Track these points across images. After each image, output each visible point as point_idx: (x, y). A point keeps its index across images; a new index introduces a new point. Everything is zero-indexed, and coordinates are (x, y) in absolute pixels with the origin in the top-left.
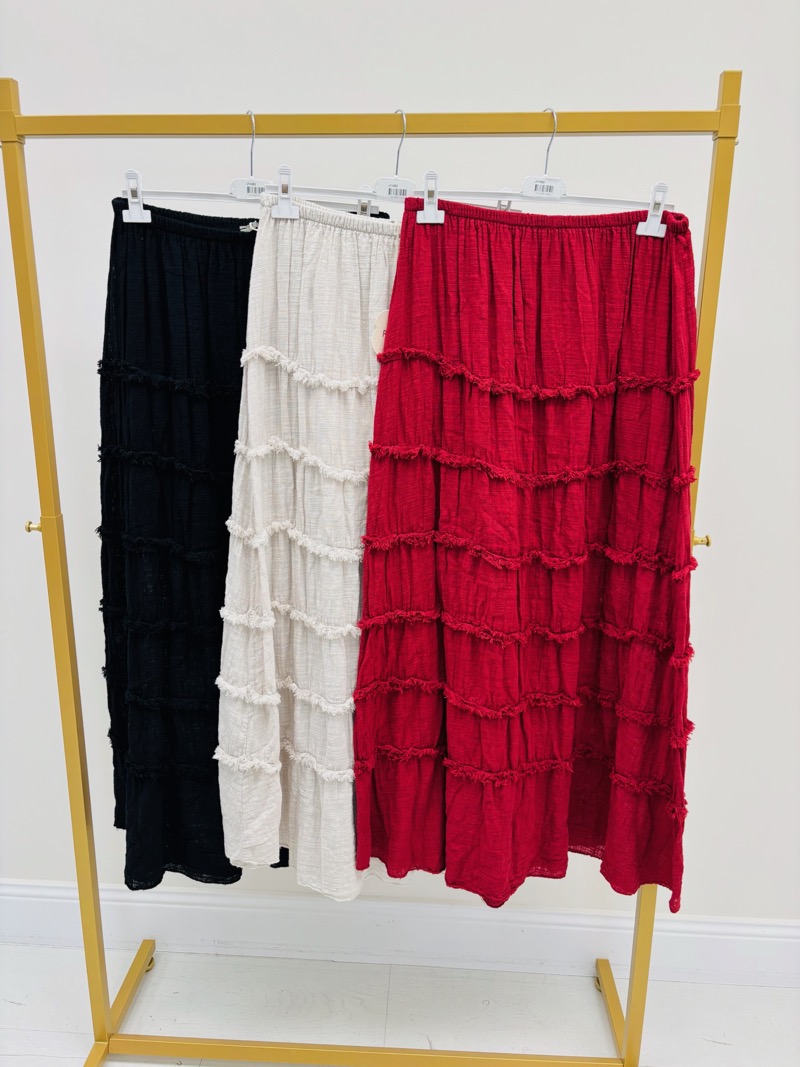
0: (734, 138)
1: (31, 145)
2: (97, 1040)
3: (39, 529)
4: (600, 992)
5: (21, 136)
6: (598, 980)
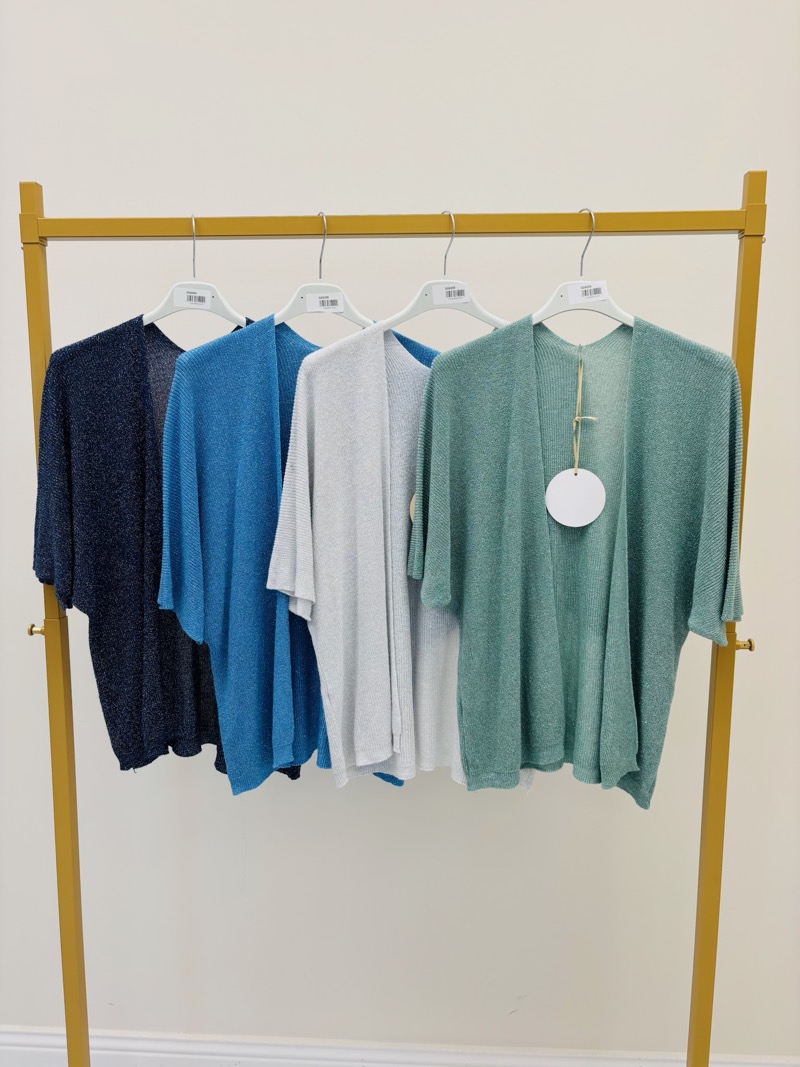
0: (761, 236)
3: (42, 632)
5: (45, 239)
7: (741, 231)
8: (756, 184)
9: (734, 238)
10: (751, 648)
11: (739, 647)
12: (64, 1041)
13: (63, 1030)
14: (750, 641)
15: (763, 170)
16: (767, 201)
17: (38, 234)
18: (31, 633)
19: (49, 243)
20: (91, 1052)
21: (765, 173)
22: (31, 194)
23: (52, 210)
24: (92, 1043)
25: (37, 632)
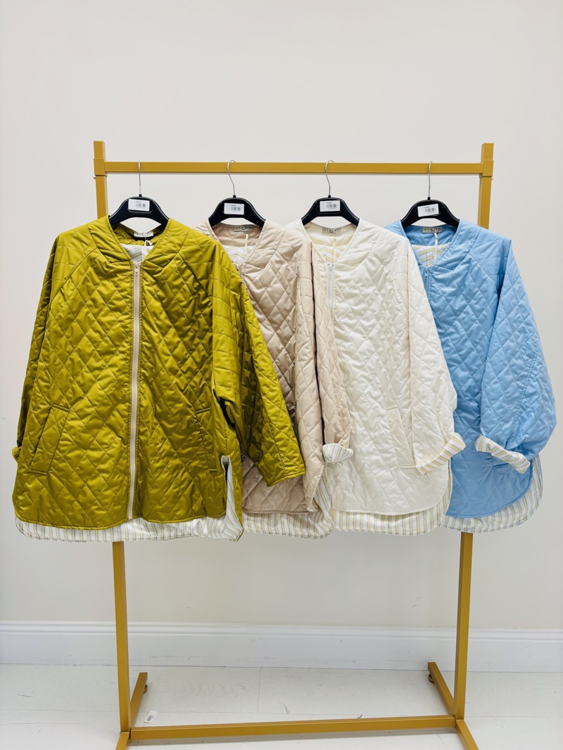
0: (491, 177)
1: (111, 178)
2: (123, 730)
4: (433, 682)
5: (106, 172)
6: (430, 675)
7: (481, 174)
8: (488, 150)
9: (477, 177)
12: (114, 629)
13: (115, 623)
15: (491, 142)
16: (494, 159)
17: (103, 170)
19: (109, 175)
20: (129, 634)
21: (493, 144)
22: (99, 147)
23: (110, 157)
24: (129, 629)
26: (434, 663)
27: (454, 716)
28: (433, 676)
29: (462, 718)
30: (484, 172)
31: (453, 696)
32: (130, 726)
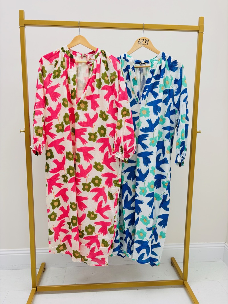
0: (203, 32)
2: (33, 287)
3: (24, 132)
4: (173, 266)
5: (25, 25)
6: (172, 263)
7: (198, 32)
8: (201, 20)
10: (200, 133)
11: (197, 132)
14: (200, 131)
15: (203, 16)
16: (204, 24)
17: (24, 24)
18: (21, 132)
21: (203, 18)
22: (22, 13)
25: (22, 132)
26: (174, 258)
27: (183, 280)
28: (173, 263)
29: (187, 281)
30: (199, 31)
31: (182, 272)
32: (36, 285)
